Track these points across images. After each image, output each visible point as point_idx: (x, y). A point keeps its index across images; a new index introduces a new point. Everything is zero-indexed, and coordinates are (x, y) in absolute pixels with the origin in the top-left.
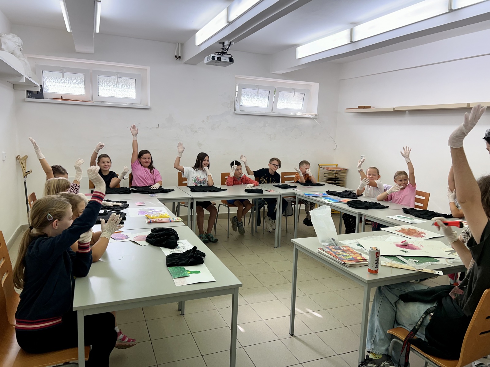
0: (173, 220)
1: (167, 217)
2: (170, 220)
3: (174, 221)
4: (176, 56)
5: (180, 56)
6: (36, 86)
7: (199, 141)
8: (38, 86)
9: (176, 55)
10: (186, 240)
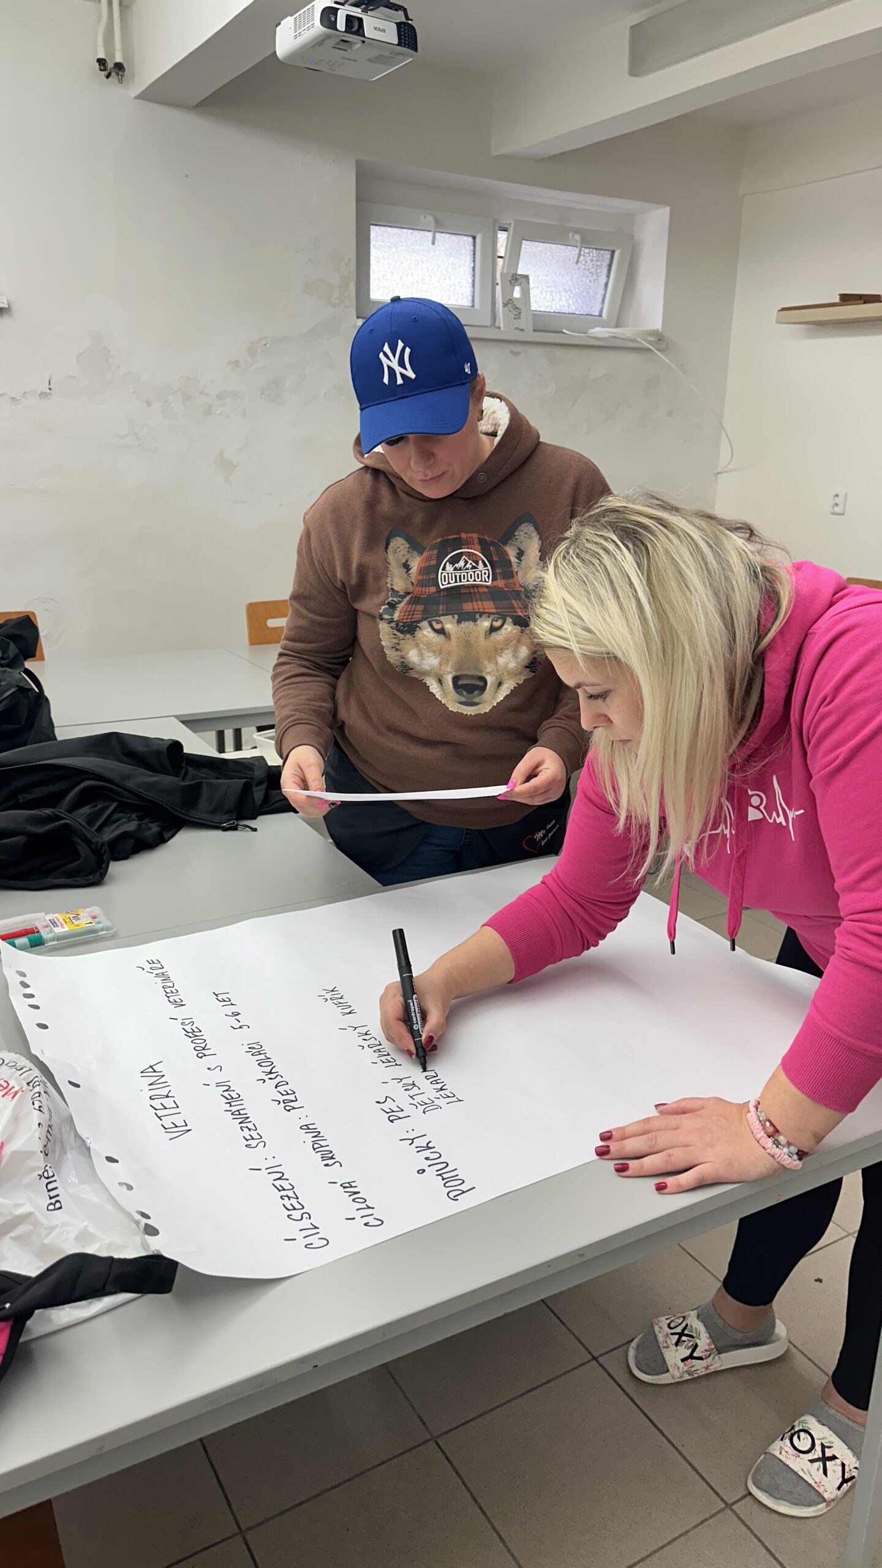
4: (102, 62)
5: (118, 59)
7: (221, 454)
9: (102, 56)
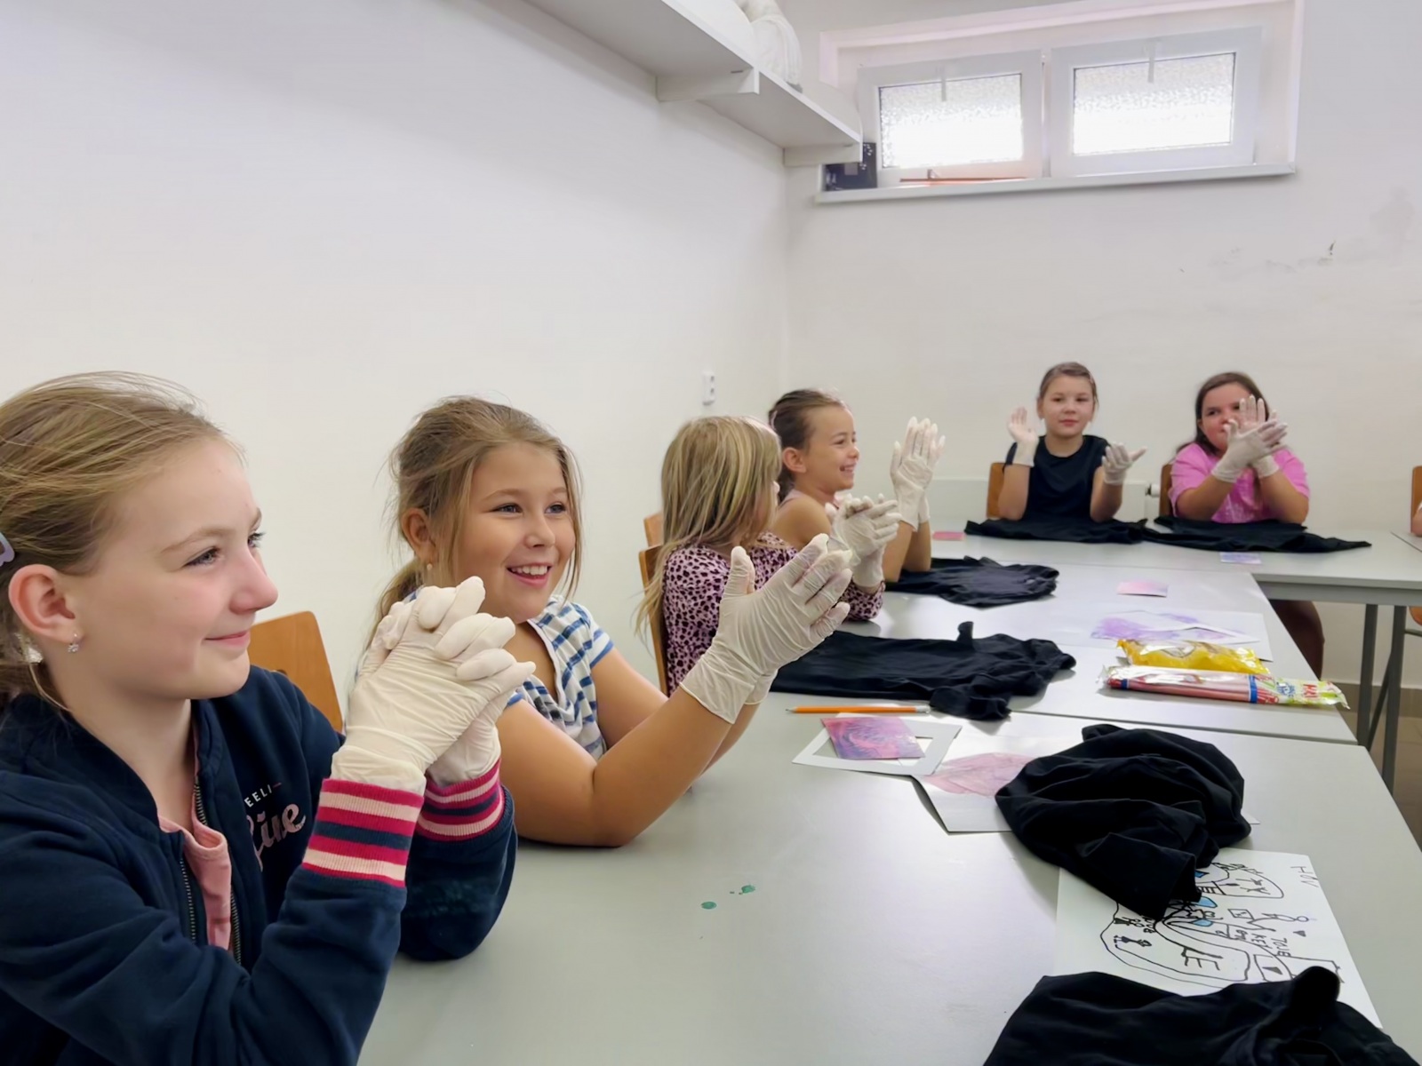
0: (1273, 691)
1: (1243, 670)
2: (1253, 686)
3: (1283, 698)
6: (850, 144)
8: (858, 143)
10: (1305, 860)
